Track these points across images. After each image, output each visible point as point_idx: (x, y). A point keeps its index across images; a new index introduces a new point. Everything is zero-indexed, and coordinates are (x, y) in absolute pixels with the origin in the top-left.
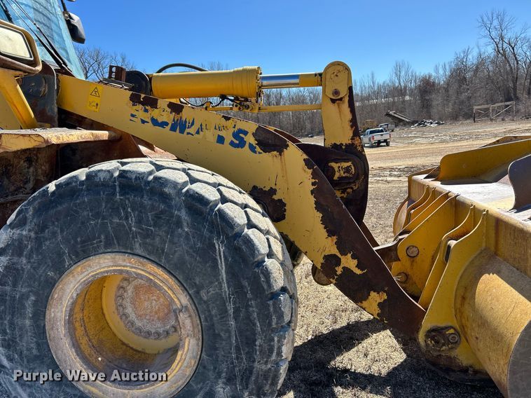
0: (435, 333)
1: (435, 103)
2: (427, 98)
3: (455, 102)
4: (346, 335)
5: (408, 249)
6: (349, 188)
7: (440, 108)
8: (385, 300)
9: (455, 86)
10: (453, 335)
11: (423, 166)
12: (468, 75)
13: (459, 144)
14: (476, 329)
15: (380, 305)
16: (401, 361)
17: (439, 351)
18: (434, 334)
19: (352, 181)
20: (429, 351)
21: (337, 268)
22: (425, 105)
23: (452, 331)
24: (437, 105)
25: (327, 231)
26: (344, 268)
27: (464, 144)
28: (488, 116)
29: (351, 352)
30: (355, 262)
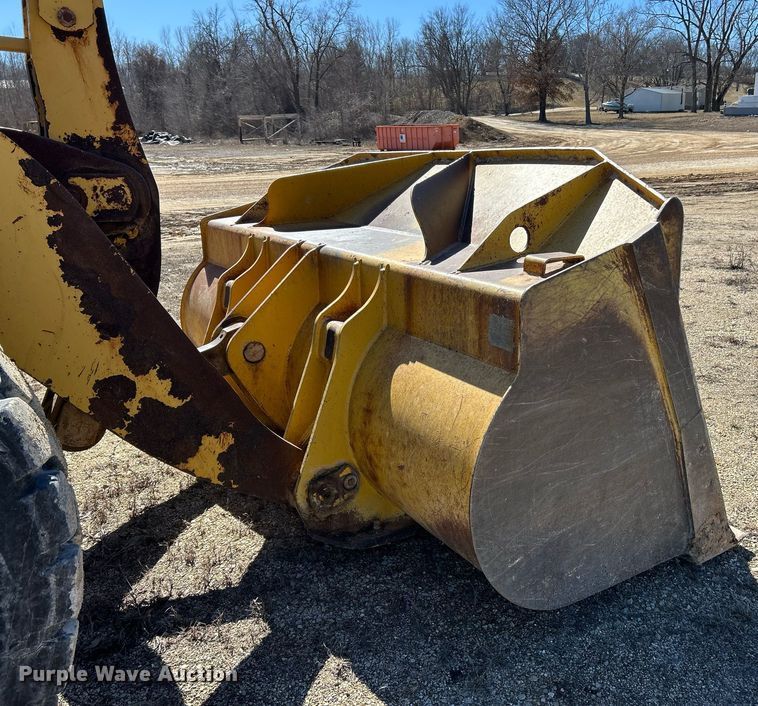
0: (325, 482)
1: (169, 102)
2: (154, 89)
3: (205, 104)
4: (137, 538)
5: (246, 348)
6: (119, 235)
7: (181, 113)
8: (231, 447)
9: (203, 75)
10: (349, 478)
11: (173, 216)
12: (223, 58)
13: (227, 179)
14: (400, 453)
15: (222, 458)
16: (258, 549)
17: (331, 509)
18: (322, 483)
19: (127, 219)
20: (314, 516)
21: (127, 405)
22: (152, 104)
23: (347, 471)
24: (175, 105)
25: (99, 328)
26: (143, 401)
27: (234, 179)
28: (262, 135)
29: (157, 566)
30: (168, 384)
